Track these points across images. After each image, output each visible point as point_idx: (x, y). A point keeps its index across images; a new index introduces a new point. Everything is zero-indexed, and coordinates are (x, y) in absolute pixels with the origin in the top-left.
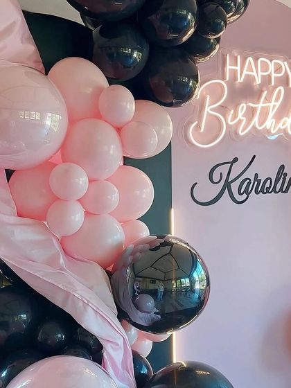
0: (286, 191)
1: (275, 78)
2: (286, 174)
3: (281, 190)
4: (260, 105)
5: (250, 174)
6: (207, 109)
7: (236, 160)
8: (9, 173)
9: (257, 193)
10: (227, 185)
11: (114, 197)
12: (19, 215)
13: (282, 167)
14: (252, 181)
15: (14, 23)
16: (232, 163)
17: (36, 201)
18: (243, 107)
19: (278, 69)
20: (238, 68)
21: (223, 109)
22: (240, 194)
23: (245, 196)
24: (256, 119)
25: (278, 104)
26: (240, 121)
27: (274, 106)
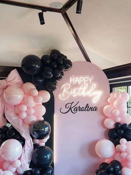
0: (89, 111)
1: (85, 82)
2: (89, 106)
3: (87, 110)
4: (80, 89)
5: (77, 106)
6: (64, 90)
7: (73, 102)
8: (15, 106)
9: (79, 111)
10: (70, 108)
11: (33, 111)
12: (16, 115)
13: (88, 104)
14: (78, 108)
15: (16, 77)
16: (72, 103)
17: (18, 112)
18: (75, 90)
19: (86, 79)
20: (74, 80)
21: (69, 90)
22: (74, 111)
23: (76, 111)
24: (79, 93)
25: (86, 88)
26: (74, 93)
27: (85, 89)
